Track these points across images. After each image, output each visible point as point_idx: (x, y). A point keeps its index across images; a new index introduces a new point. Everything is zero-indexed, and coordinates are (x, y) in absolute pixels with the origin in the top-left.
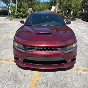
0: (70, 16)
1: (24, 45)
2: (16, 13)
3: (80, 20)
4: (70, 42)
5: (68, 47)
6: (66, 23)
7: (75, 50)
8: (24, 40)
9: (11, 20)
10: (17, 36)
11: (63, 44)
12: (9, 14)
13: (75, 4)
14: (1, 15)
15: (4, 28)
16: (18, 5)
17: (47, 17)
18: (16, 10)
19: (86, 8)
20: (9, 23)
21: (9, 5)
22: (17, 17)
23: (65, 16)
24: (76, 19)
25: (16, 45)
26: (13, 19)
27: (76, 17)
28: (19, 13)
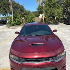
0: (54, 21)
1: (19, 57)
2: (12, 22)
3: (63, 23)
4: (59, 52)
5: (58, 56)
6: (53, 31)
7: (64, 59)
8: (19, 52)
9: (8, 28)
10: (13, 49)
11: (53, 54)
12: (7, 23)
13: (57, 12)
14: (1, 24)
15: (3, 36)
16: (13, 16)
17: (37, 27)
18: (12, 20)
19: (66, 14)
20: (7, 30)
21: (7, 16)
22: (13, 25)
23: (51, 22)
24: (59, 23)
25: (12, 57)
26: (10, 27)
27: (59, 22)
28: (14, 22)
